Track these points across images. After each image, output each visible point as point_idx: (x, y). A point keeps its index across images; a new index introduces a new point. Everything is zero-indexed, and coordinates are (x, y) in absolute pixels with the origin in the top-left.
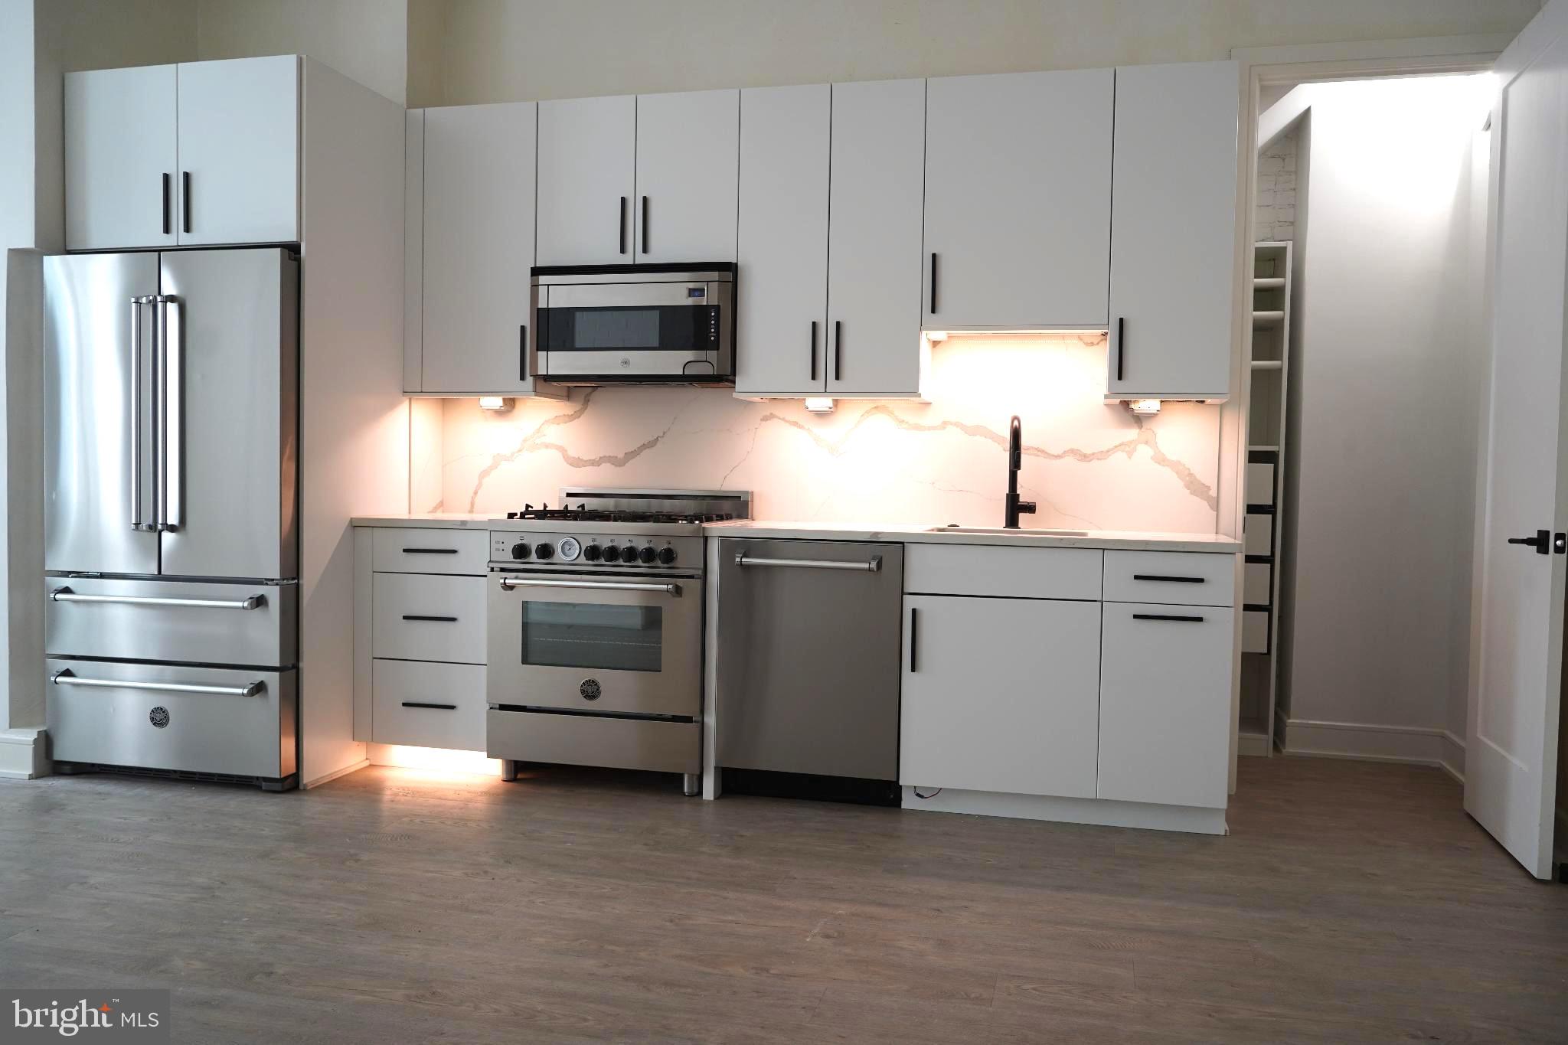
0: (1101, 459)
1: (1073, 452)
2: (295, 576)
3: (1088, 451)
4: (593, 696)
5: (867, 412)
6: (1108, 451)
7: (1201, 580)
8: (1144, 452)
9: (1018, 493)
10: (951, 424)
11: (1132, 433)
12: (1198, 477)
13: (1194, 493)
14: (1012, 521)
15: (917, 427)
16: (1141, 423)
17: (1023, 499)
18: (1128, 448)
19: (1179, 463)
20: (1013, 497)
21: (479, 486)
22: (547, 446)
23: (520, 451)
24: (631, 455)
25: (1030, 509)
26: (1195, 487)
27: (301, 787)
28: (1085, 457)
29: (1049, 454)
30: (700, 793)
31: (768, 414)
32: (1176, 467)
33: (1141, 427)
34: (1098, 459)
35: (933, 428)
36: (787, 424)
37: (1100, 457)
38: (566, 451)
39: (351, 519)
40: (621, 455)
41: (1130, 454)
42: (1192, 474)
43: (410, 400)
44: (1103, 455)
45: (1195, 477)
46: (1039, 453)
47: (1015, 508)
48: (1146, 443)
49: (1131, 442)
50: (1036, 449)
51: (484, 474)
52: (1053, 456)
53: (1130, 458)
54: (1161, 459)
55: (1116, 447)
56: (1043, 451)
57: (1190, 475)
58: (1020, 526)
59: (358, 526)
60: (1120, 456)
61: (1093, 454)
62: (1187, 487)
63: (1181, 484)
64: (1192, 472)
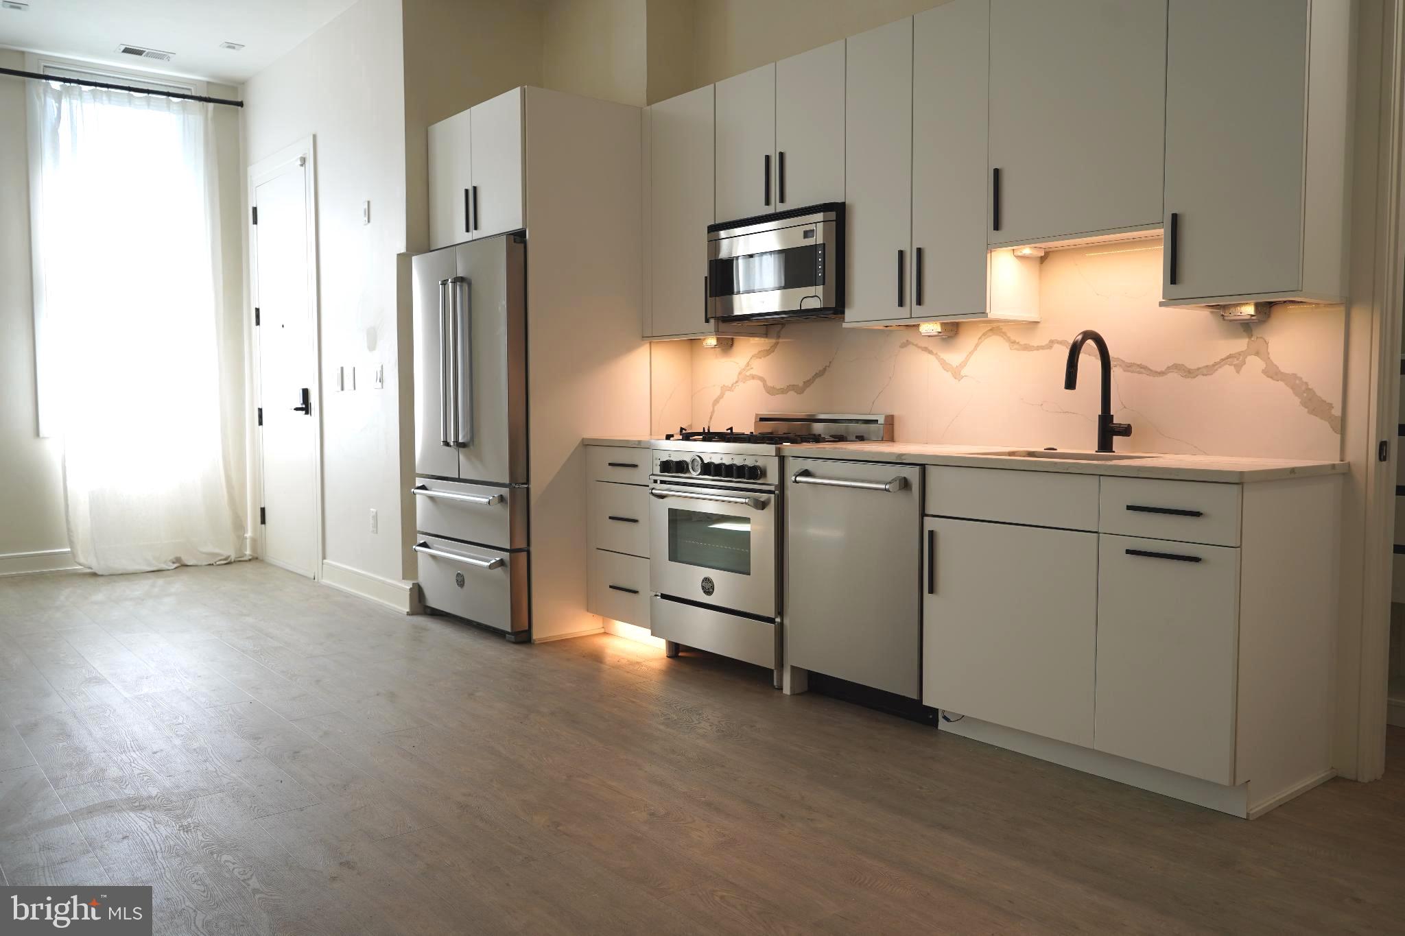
0: (1206, 375)
1: (1177, 367)
2: (525, 481)
3: (1192, 367)
4: (709, 592)
5: (984, 334)
6: (1214, 365)
7: (1197, 514)
8: (1255, 364)
9: (1112, 414)
10: (1058, 343)
11: (1241, 344)
12: (1319, 393)
13: (1313, 412)
14: (1105, 444)
15: (1027, 348)
16: (1252, 331)
17: (1119, 418)
18: (1237, 361)
19: (1295, 376)
20: (1106, 418)
21: (713, 412)
22: (753, 377)
23: (737, 382)
24: (808, 383)
25: (1126, 431)
26: (1313, 403)
27: (532, 641)
28: (1189, 373)
29: (1151, 370)
30: (781, 689)
31: (905, 341)
32: (1293, 382)
33: (1250, 336)
34: (1203, 375)
35: (1042, 348)
36: (920, 350)
37: (1205, 373)
38: (766, 381)
39: (583, 439)
40: (801, 384)
41: (1238, 368)
42: (1310, 389)
43: (650, 343)
44: (1210, 370)
45: (1314, 393)
46: (1142, 370)
47: (1109, 431)
48: (1257, 354)
49: (1239, 354)
50: (1138, 365)
51: (716, 402)
52: (1156, 372)
53: (1238, 372)
54: (1273, 373)
55: (1223, 360)
56: (1145, 368)
57: (1309, 390)
58: (1114, 450)
59: (588, 445)
60: (1228, 370)
61: (1199, 369)
62: (1304, 404)
63: (1297, 400)
64: (1310, 387)
